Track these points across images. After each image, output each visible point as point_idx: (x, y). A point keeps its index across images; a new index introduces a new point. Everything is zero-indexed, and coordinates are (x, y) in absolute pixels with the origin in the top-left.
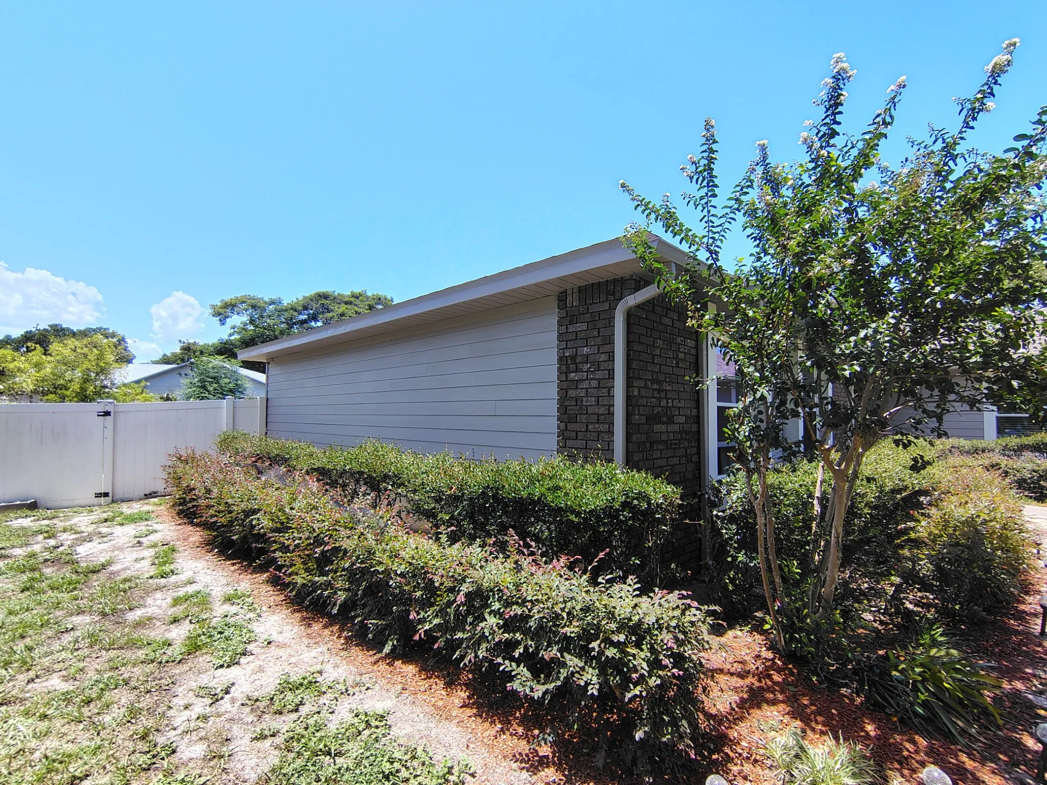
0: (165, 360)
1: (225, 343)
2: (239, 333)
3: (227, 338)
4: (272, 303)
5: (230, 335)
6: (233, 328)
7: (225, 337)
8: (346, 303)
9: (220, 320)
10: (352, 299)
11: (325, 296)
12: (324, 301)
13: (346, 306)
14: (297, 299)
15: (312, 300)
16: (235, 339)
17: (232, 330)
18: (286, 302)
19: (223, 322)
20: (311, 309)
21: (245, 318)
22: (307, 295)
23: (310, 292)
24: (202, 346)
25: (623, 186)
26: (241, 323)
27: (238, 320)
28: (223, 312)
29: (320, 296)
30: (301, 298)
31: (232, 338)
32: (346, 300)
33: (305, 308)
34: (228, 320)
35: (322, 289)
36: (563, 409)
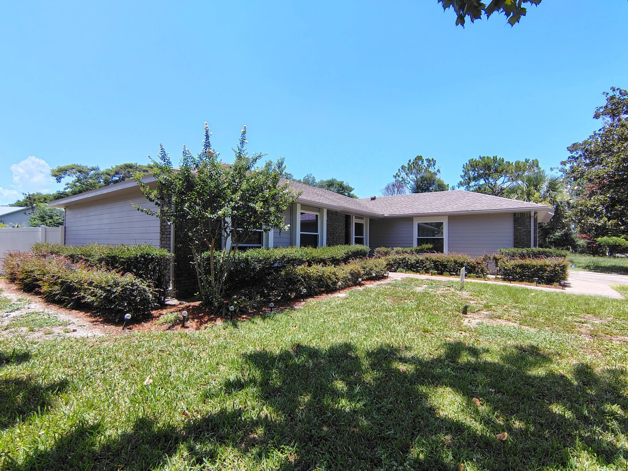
0: (19, 204)
1: (61, 194)
2: (71, 188)
3: (63, 190)
4: (93, 169)
5: (65, 189)
6: (67, 184)
7: (62, 190)
8: (144, 171)
9: (57, 179)
10: (148, 169)
11: (130, 166)
12: (129, 170)
13: (143, 173)
14: (112, 167)
15: (121, 168)
16: (69, 192)
17: (67, 186)
18: (102, 169)
19: (59, 180)
20: (121, 174)
21: (74, 178)
22: (119, 165)
23: (121, 163)
24: (46, 195)
25: (149, 157)
26: (72, 182)
27: (69, 179)
28: (59, 174)
29: (127, 166)
30: (114, 167)
31: (67, 191)
32: (144, 169)
33: (117, 173)
34: (62, 179)
35: (128, 162)
36: (161, 230)
